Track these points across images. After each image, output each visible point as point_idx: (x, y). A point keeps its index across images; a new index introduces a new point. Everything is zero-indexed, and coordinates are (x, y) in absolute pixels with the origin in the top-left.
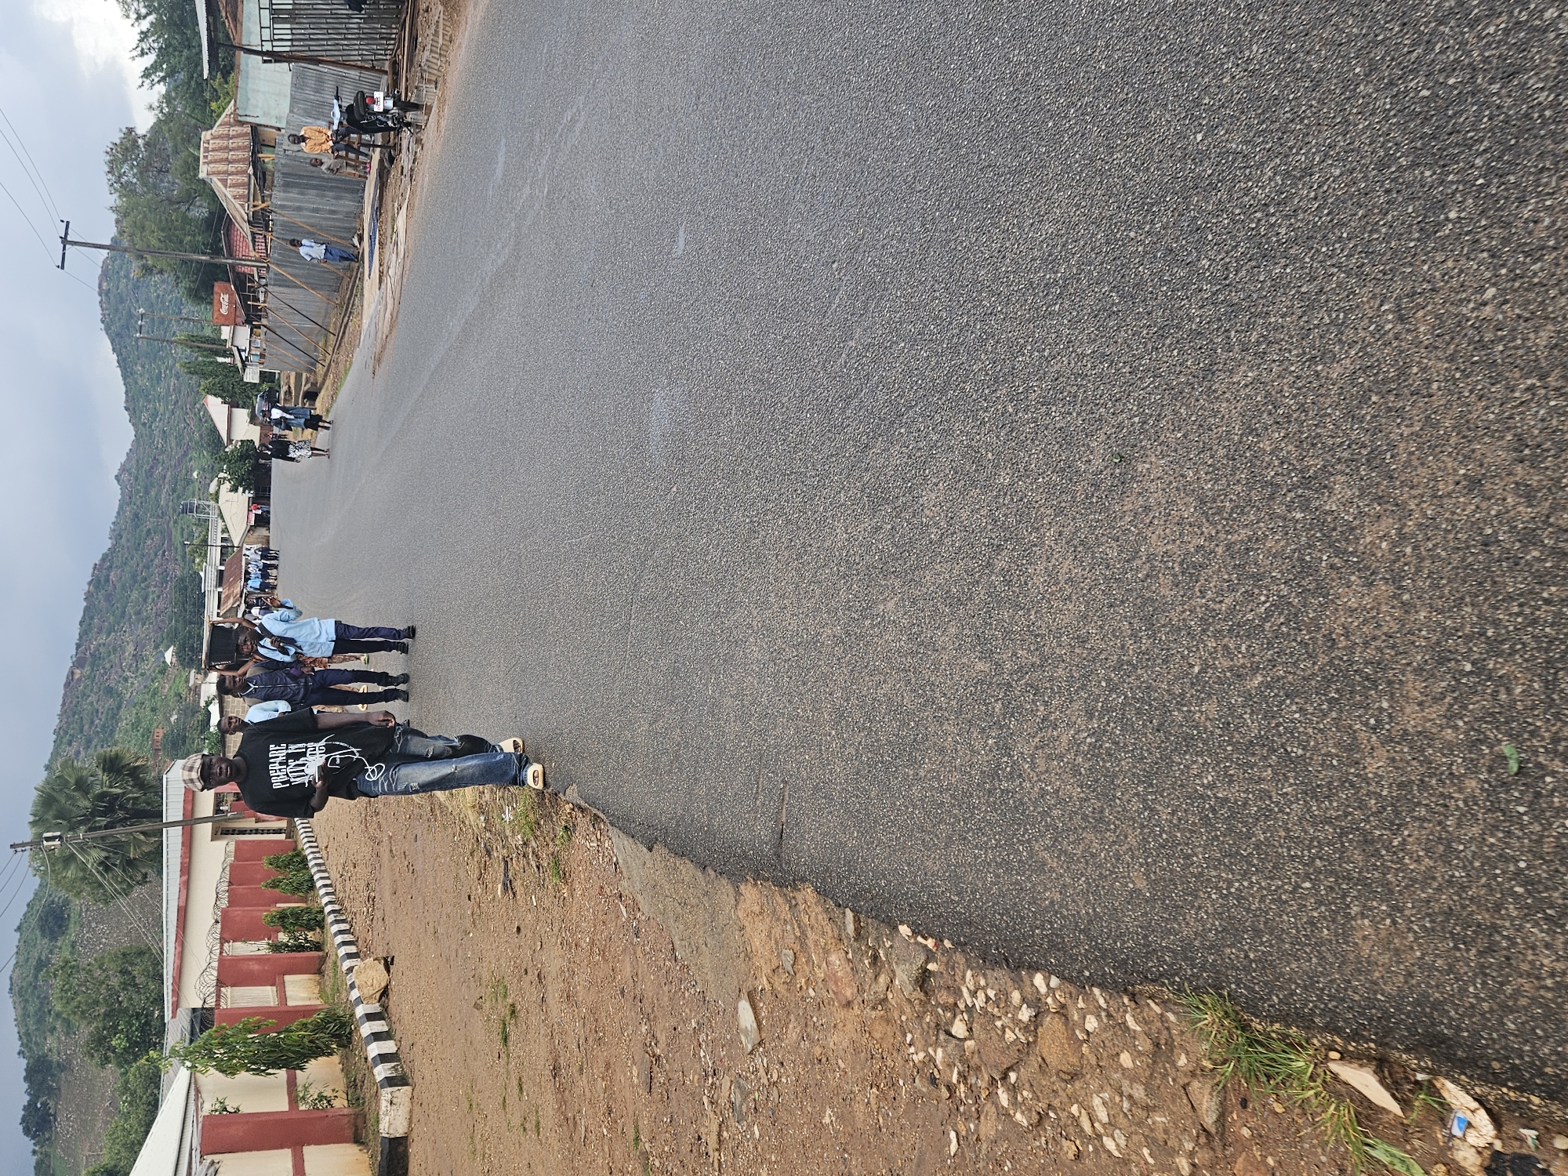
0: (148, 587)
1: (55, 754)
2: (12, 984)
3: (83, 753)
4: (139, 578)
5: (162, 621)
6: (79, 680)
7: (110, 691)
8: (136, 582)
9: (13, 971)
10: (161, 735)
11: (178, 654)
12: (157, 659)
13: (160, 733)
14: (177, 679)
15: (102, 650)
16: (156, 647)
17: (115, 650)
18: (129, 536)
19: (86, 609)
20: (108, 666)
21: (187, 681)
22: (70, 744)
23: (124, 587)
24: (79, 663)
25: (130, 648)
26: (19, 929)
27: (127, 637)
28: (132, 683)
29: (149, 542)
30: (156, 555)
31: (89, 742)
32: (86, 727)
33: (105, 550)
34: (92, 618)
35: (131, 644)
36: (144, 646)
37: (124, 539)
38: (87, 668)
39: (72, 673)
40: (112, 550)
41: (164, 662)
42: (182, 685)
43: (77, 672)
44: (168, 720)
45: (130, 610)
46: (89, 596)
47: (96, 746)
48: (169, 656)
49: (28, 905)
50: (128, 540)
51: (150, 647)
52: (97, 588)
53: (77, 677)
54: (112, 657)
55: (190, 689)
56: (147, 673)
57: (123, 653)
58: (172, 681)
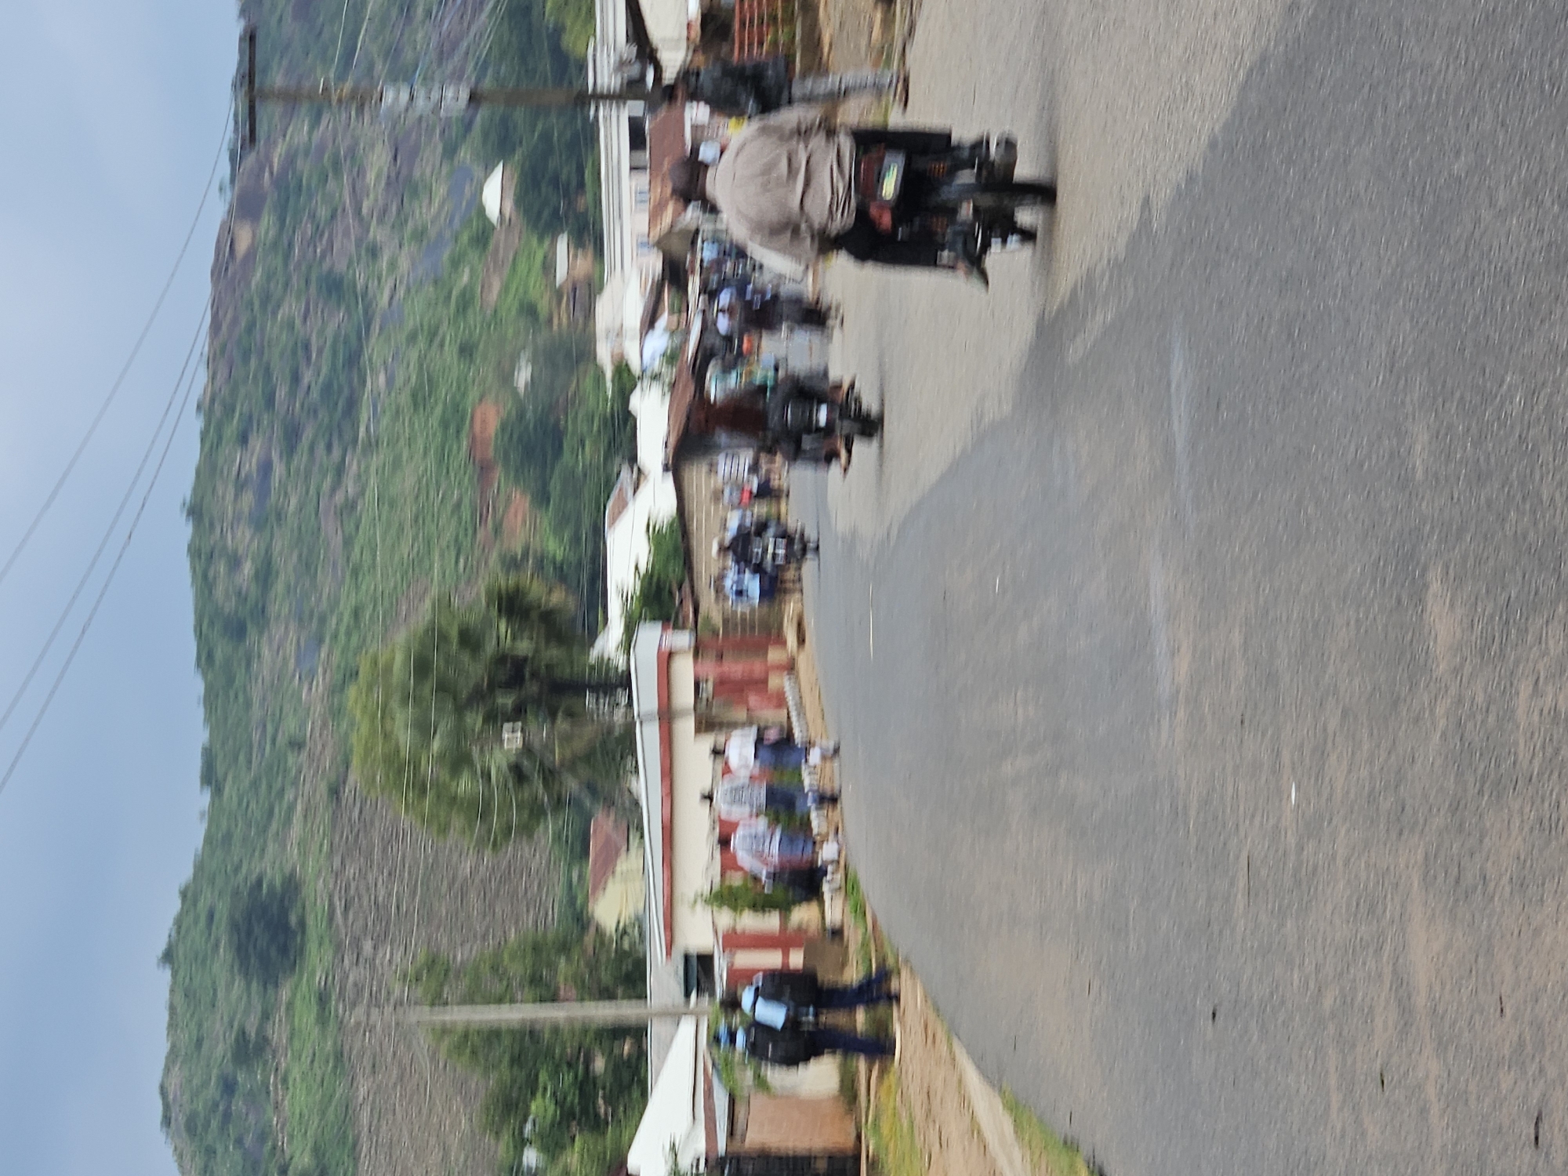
1: (208, 471)
2: (167, 1107)
3: (278, 469)
6: (251, 254)
7: (335, 288)
9: (167, 1070)
10: (493, 425)
11: (520, 193)
12: (455, 191)
13: (489, 418)
14: (522, 267)
15: (304, 166)
16: (450, 151)
17: (336, 165)
20: (323, 213)
21: (549, 267)
22: (243, 439)
24: (246, 207)
25: (378, 162)
26: (168, 957)
28: (393, 265)
31: (292, 436)
32: (281, 393)
35: (379, 146)
36: (415, 152)
38: (268, 220)
39: (230, 239)
41: (481, 210)
42: (536, 277)
43: (244, 232)
44: (506, 378)
47: (312, 449)
48: (493, 193)
49: (184, 895)
53: (242, 246)
54: (331, 184)
55: (559, 294)
56: (432, 232)
57: (361, 172)
58: (507, 270)
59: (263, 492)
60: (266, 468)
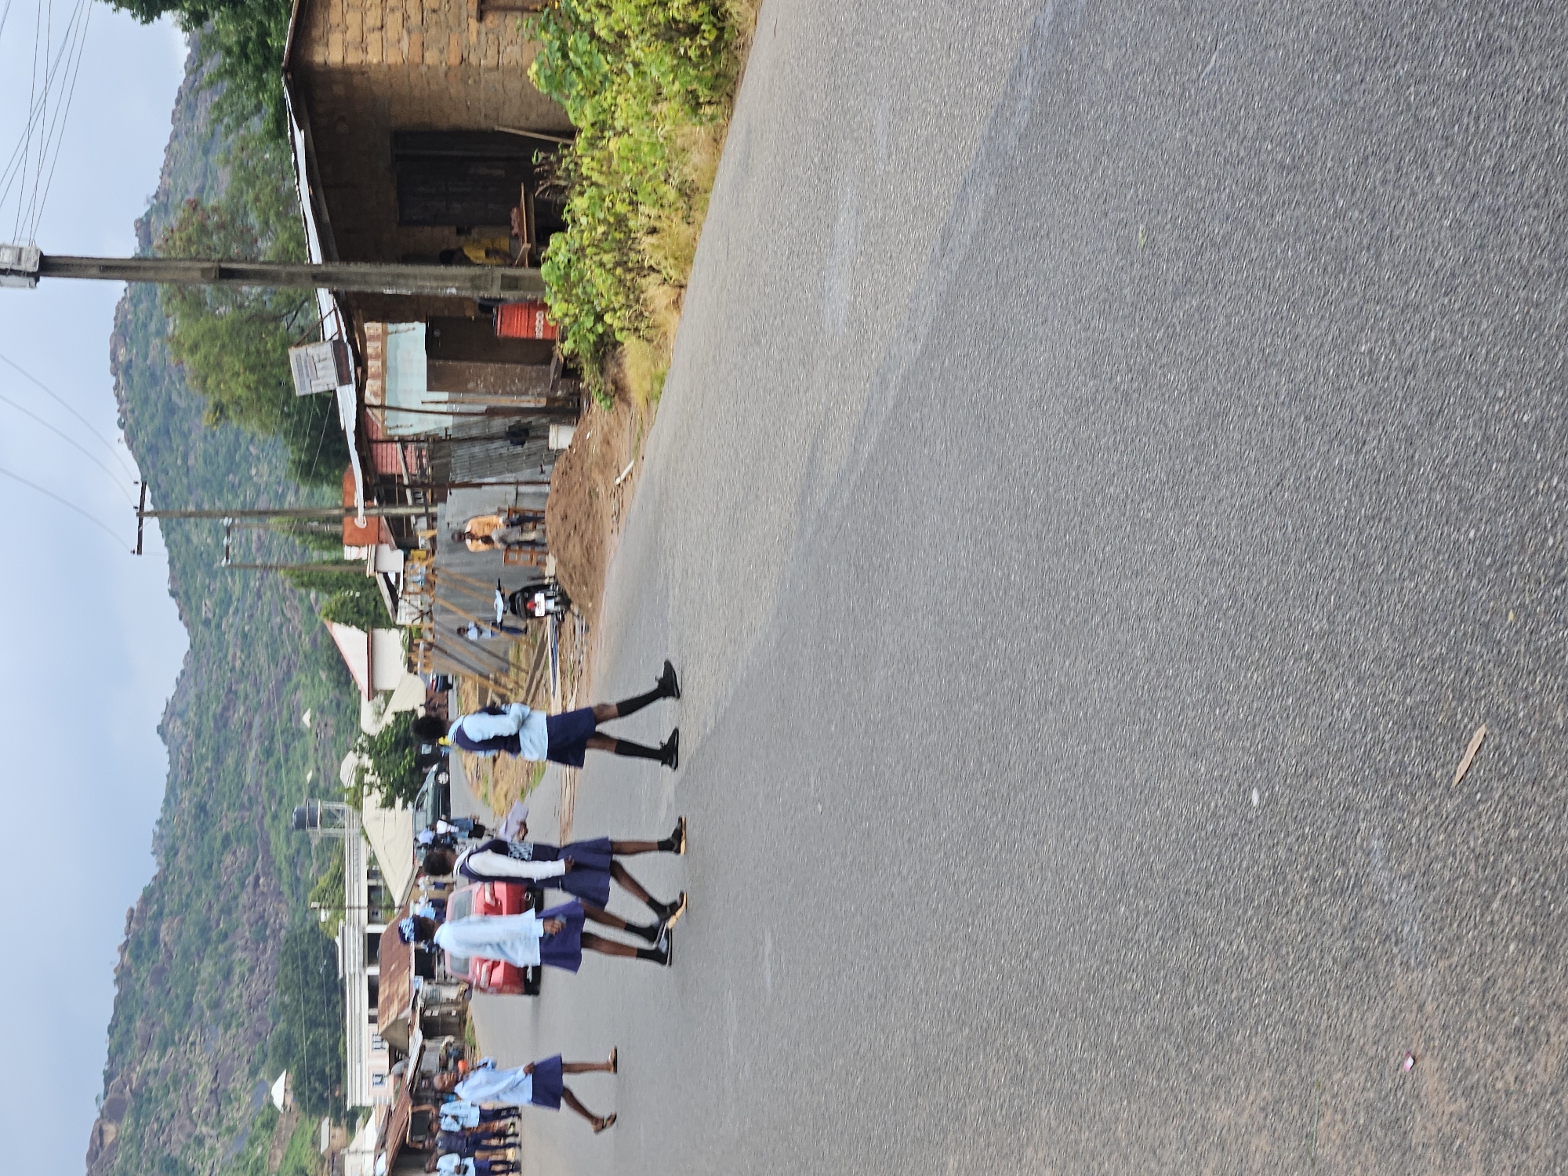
0: (231, 950)
4: (214, 935)
5: (261, 1019)
6: (114, 1145)
7: (172, 1167)
8: (208, 942)
11: (297, 1090)
12: (257, 1098)
14: (297, 1144)
15: (153, 1082)
16: (253, 1073)
17: (176, 1082)
18: (191, 851)
19: (120, 1002)
20: (165, 1115)
21: (315, 1142)
23: (185, 954)
24: (112, 1111)
25: (204, 1079)
27: (199, 1056)
28: (212, 1149)
29: (228, 859)
30: (243, 886)
33: (148, 881)
34: (130, 1019)
35: (206, 1068)
36: (230, 1072)
37: (181, 858)
38: (128, 1121)
39: (101, 1133)
40: (161, 880)
41: (271, 1105)
42: (308, 1148)
43: (110, 1129)
45: (200, 1000)
46: (123, 976)
48: (279, 1091)
50: (189, 859)
51: (241, 1073)
52: (137, 957)
53: (109, 1139)
54: (172, 1096)
55: (322, 1159)
56: (240, 1127)
57: (193, 1087)
58: (287, 1143)
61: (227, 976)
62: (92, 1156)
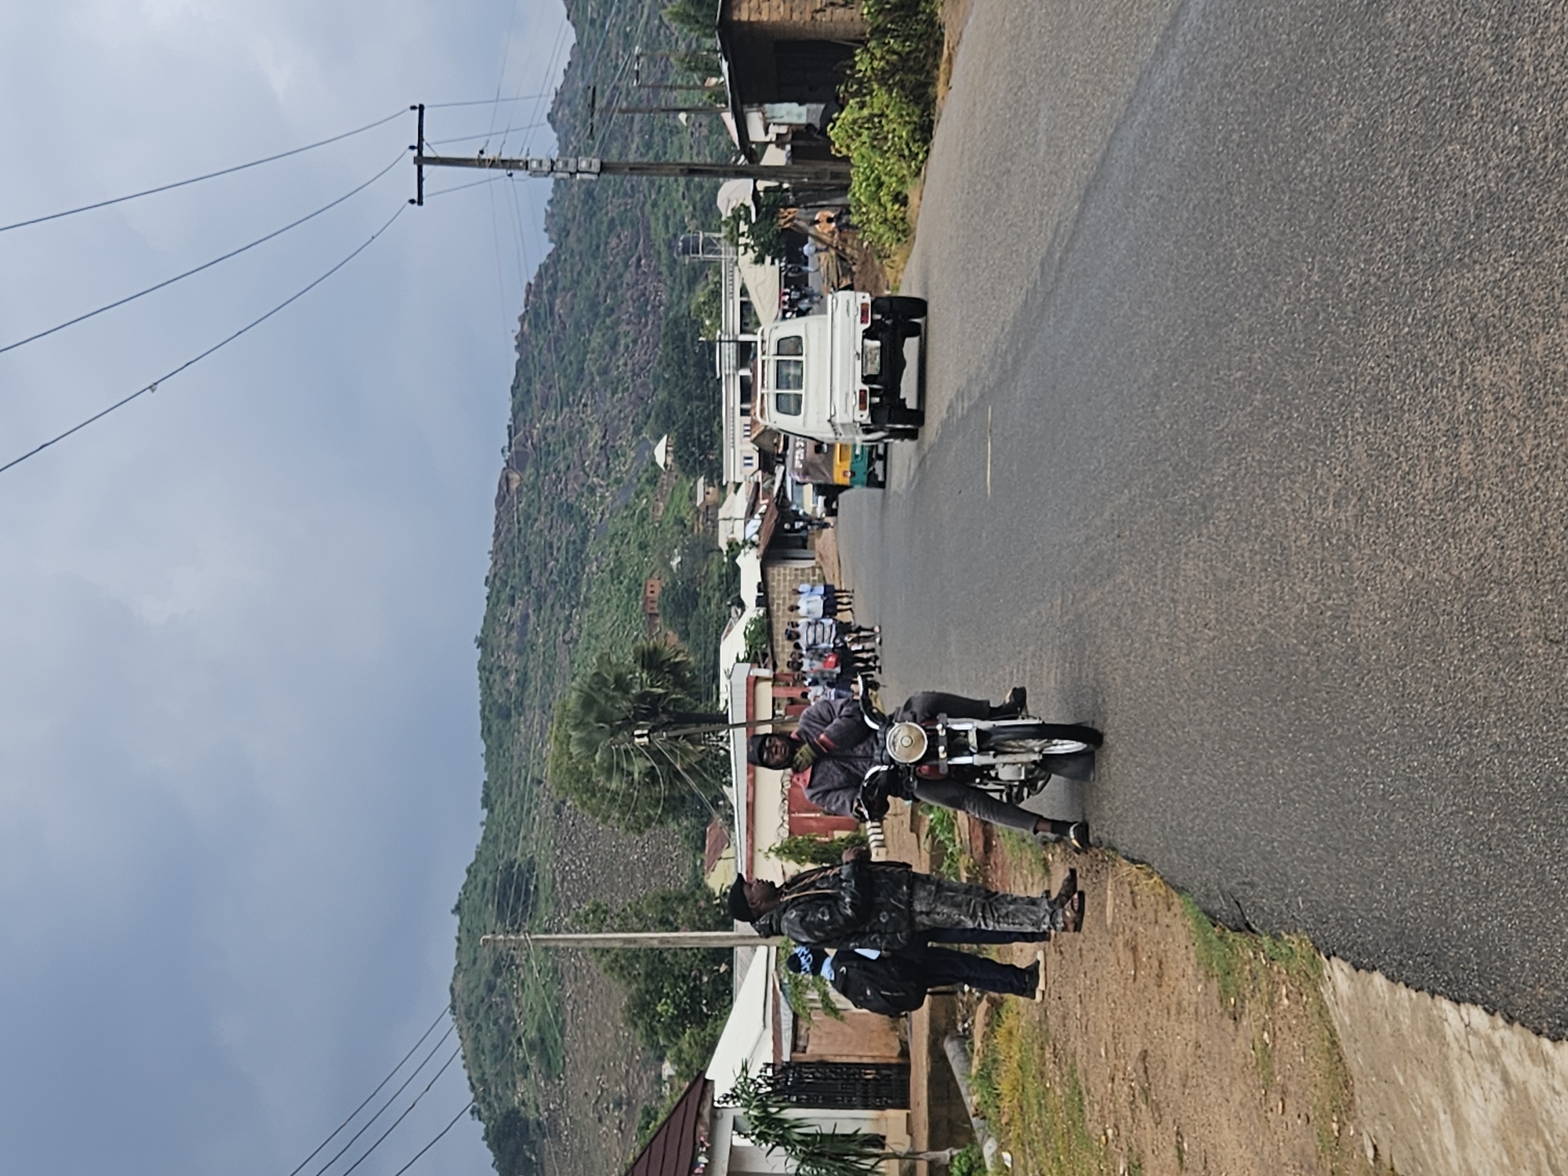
0: (617, 323)
1: (491, 619)
2: (454, 1000)
3: (533, 619)
4: (602, 309)
5: (644, 385)
6: (519, 491)
7: (569, 511)
8: (597, 315)
9: (455, 978)
10: (658, 590)
11: (679, 451)
12: (640, 455)
13: (655, 587)
14: (677, 499)
15: (550, 437)
16: (637, 432)
17: (571, 438)
18: (581, 233)
19: (521, 365)
20: (562, 467)
21: (692, 497)
22: (512, 601)
23: (577, 325)
24: (516, 461)
25: (595, 434)
26: (458, 909)
27: (589, 416)
28: (602, 497)
29: (614, 242)
30: (627, 266)
31: (541, 598)
32: (535, 573)
33: (543, 259)
34: (529, 381)
35: (596, 426)
36: (617, 430)
37: (572, 239)
38: (530, 470)
39: (508, 480)
40: (554, 258)
41: (654, 463)
42: (685, 503)
43: (515, 477)
44: (666, 563)
45: (591, 367)
46: (522, 342)
47: (552, 606)
48: (660, 453)
49: (469, 871)
50: (579, 240)
51: (627, 433)
52: (535, 326)
53: (514, 486)
54: (568, 450)
55: (698, 511)
56: (626, 478)
57: (586, 443)
58: (668, 497)
59: (523, 633)
60: (525, 618)
61: (614, 347)
62: (500, 500)
